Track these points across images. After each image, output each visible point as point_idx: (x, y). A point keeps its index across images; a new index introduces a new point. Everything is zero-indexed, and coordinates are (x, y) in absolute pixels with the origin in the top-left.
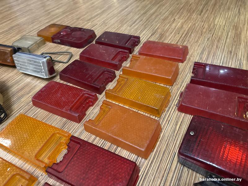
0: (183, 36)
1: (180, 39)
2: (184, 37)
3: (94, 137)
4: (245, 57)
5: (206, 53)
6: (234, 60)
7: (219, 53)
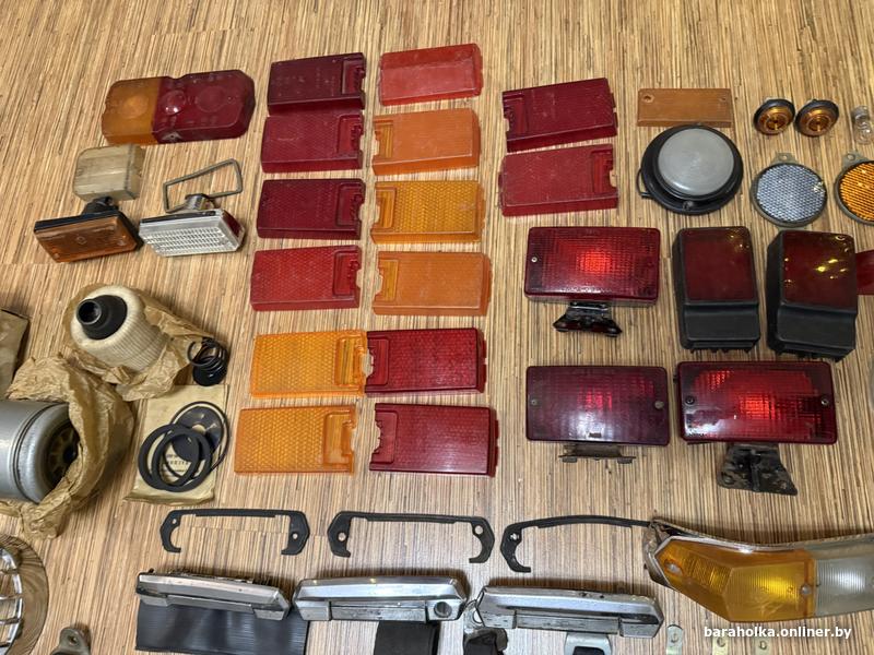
2: (458, 4)
3: (395, 318)
4: (597, 27)
5: (518, 44)
6: (576, 46)
7: (543, 35)
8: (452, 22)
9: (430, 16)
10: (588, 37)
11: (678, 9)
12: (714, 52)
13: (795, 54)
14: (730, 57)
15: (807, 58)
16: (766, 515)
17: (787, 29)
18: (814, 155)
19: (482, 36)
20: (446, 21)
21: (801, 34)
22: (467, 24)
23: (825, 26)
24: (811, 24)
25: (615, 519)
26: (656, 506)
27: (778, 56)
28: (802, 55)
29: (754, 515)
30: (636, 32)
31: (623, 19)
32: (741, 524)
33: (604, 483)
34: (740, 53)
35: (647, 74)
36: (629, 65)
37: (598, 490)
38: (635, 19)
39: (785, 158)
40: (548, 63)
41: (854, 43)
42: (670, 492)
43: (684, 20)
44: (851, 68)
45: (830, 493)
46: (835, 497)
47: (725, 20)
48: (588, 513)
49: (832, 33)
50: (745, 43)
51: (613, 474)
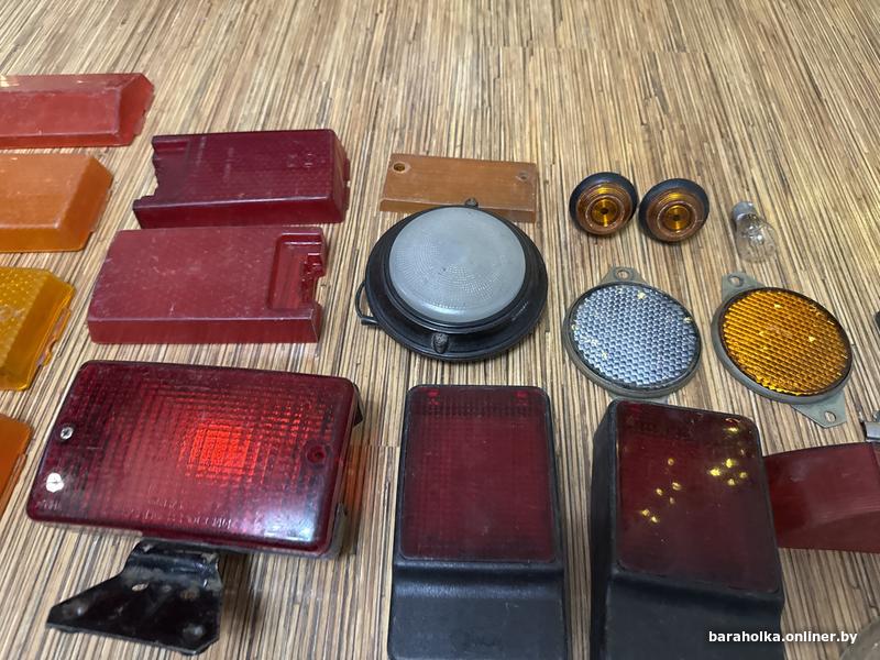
0: (140, 29)
1: (127, 44)
2: (145, 31)
4: (344, 73)
5: (216, 85)
6: (306, 94)
7: (260, 75)
8: (128, 50)
9: (97, 41)
10: (328, 84)
11: (468, 62)
12: (516, 117)
13: (638, 128)
14: (539, 126)
15: (656, 135)
17: (625, 98)
18: (674, 272)
19: (165, 71)
20: (119, 49)
21: (645, 106)
22: (149, 55)
23: (680, 98)
24: (660, 94)
27: (612, 130)
28: (648, 130)
30: (402, 83)
31: (385, 67)
34: (555, 121)
35: (410, 138)
36: (383, 124)
38: (403, 67)
39: (625, 275)
40: (255, 111)
41: (723, 123)
43: (474, 75)
44: (722, 153)
47: (535, 80)
49: (690, 108)
50: (563, 109)
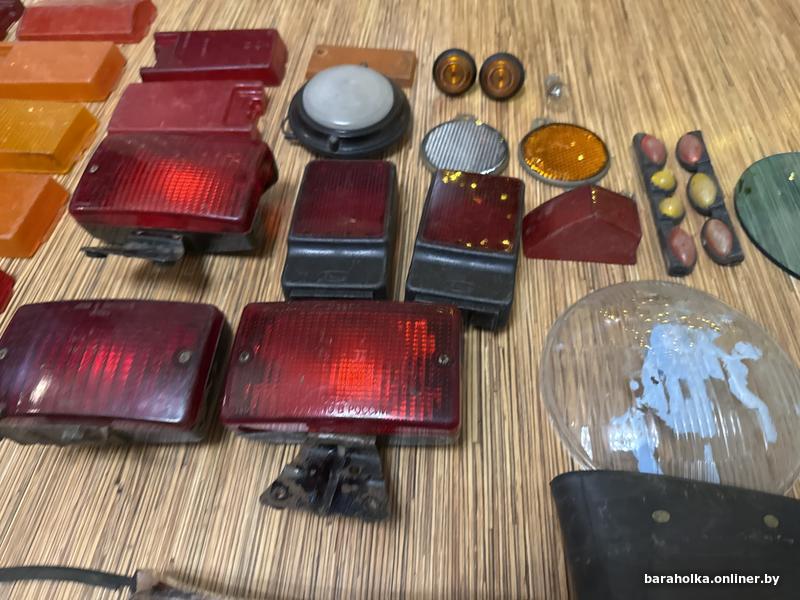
16: (358, 572)
18: (501, 117)
25: (98, 573)
26: (176, 552)
29: (337, 573)
30: (330, 8)
32: (313, 588)
33: (103, 508)
34: (435, 30)
35: (332, 37)
36: (314, 31)
37: (88, 520)
42: (207, 528)
44: (549, 50)
45: (470, 534)
46: (476, 543)
47: (425, 5)
48: (55, 562)
49: (532, 23)
50: (442, 23)
51: (124, 494)
